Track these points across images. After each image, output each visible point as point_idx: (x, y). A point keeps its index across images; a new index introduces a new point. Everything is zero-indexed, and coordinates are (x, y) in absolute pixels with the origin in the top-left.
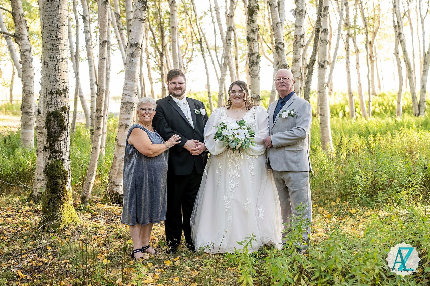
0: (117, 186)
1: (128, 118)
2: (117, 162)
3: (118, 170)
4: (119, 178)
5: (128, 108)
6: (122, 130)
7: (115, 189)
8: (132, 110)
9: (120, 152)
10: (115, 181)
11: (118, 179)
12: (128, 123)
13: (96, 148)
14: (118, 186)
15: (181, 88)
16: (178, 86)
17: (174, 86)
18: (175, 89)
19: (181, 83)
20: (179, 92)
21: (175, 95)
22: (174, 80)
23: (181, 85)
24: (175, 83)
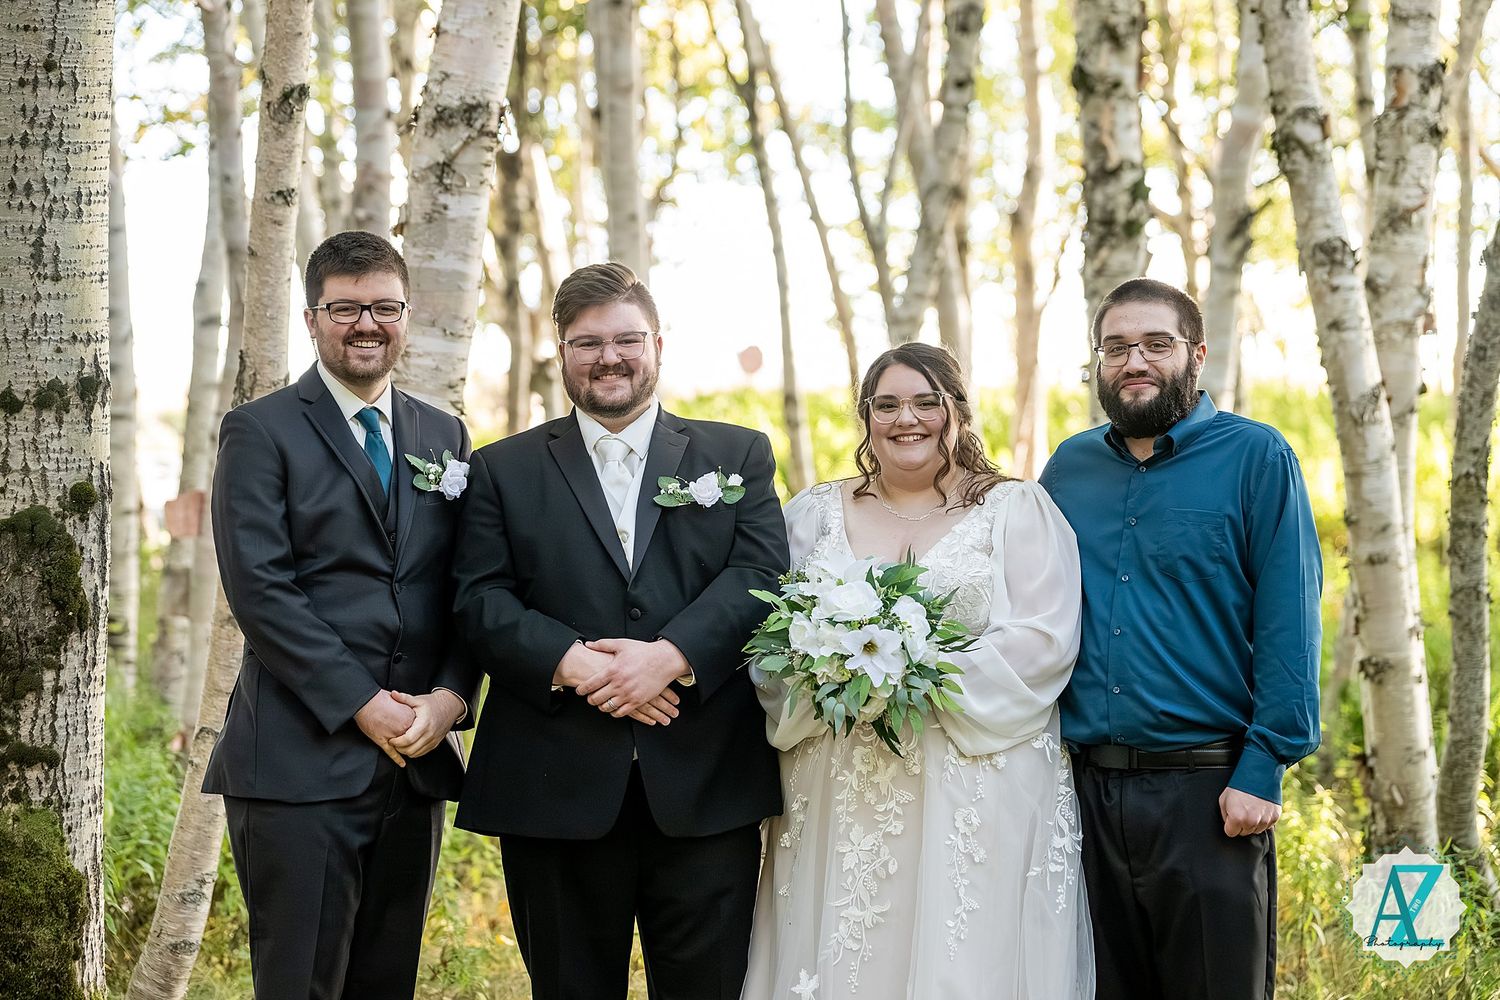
15: (627, 369)
16: (612, 355)
17: (589, 356)
18: (599, 371)
19: (626, 339)
20: (620, 390)
21: (595, 407)
22: (589, 323)
23: (629, 352)
24: (594, 342)
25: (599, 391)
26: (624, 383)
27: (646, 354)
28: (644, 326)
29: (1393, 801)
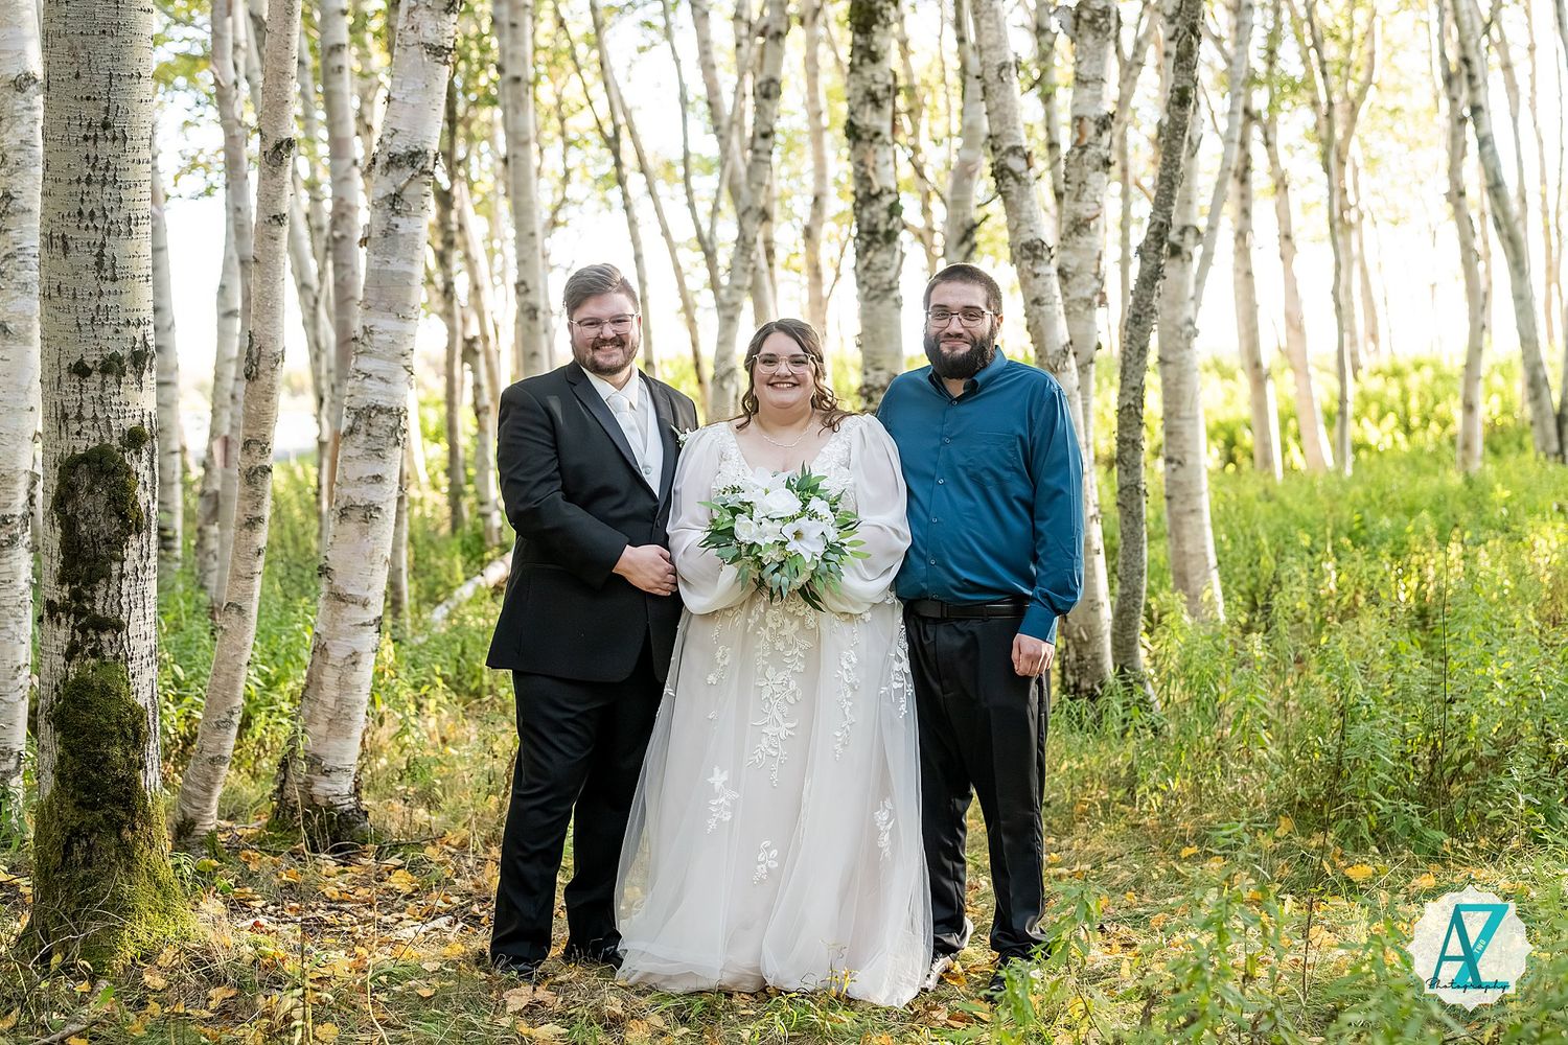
0: (327, 773)
1: (378, 478)
2: (328, 670)
3: (331, 703)
4: (337, 737)
5: (374, 431)
6: (351, 527)
7: (322, 788)
8: (392, 440)
9: (341, 626)
10: (320, 751)
11: (332, 743)
12: (376, 500)
13: (240, 609)
14: (333, 776)
15: (620, 341)
16: (609, 331)
17: (592, 332)
18: (599, 343)
19: (619, 320)
20: (616, 356)
21: (599, 370)
22: (590, 309)
23: (620, 328)
24: (596, 322)
25: (600, 357)
26: (618, 351)
27: (634, 331)
28: (630, 310)
29: (1081, 638)
